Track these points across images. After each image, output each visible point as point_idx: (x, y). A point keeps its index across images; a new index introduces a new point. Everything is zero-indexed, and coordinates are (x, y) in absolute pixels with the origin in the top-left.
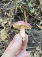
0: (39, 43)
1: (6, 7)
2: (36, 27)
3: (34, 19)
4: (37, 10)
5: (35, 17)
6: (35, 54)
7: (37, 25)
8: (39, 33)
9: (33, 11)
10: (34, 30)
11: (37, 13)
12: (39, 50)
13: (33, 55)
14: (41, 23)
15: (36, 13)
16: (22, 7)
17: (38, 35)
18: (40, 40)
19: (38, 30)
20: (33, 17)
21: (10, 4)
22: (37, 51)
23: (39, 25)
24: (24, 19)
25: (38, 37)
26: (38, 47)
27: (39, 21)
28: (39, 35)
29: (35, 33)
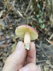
0: (49, 57)
1: (17, 23)
2: (46, 42)
3: (44, 35)
4: (47, 26)
5: (45, 33)
6: (45, 67)
7: (47, 40)
8: (49, 48)
9: (43, 27)
11: (47, 29)
12: (49, 63)
13: (43, 68)
14: (51, 38)
15: (46, 29)
17: (48, 50)
18: (50, 54)
19: (48, 45)
20: (43, 32)
21: (22, 20)
23: (48, 40)
25: (48, 51)
26: (48, 61)
27: (49, 36)
29: (45, 48)
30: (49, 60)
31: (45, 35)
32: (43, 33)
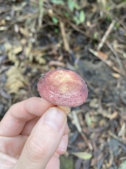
0: (97, 90)
1: (18, 14)
2: (90, 56)
3: (84, 38)
4: (90, 16)
5: (87, 33)
6: (87, 116)
7: (91, 51)
8: (97, 69)
9: (82, 18)
10: (85, 62)
11: (92, 23)
12: (96, 106)
13: (84, 118)
14: (101, 45)
15: (88, 24)
16: (54, 12)
17: (95, 74)
18: (99, 84)
19: (94, 63)
20: (82, 32)
21: (27, 5)
22: (91, 108)
23: (96, 50)
24: (62, 38)
25: (94, 77)
26: (95, 100)
27: (97, 42)
28: (97, 72)
29: (86, 70)
30: (97, 97)
31: (88, 39)
32: (83, 35)
